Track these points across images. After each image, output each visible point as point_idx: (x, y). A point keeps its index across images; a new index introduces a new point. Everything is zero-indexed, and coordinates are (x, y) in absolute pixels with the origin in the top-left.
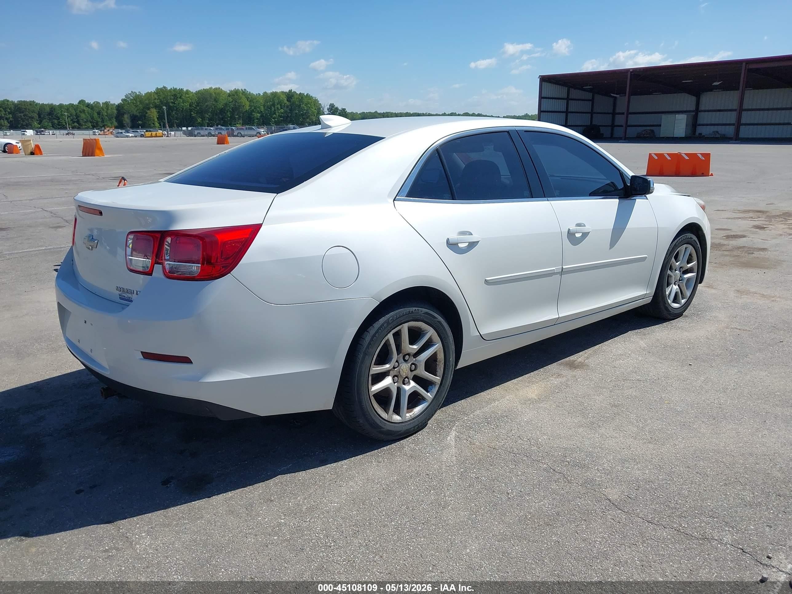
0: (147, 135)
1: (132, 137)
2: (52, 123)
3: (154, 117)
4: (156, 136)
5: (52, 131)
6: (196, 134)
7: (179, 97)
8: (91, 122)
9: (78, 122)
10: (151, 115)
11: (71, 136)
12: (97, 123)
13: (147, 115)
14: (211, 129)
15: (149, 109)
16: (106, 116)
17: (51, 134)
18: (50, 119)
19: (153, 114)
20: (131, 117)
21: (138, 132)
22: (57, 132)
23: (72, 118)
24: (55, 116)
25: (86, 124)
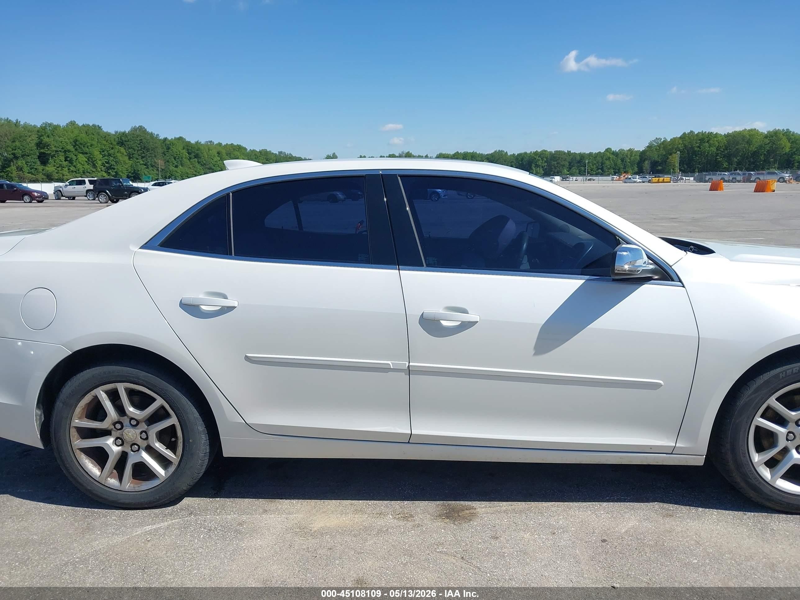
0: (653, 181)
1: (639, 182)
2: (579, 170)
3: (675, 162)
4: (663, 182)
5: (576, 177)
6: (707, 180)
7: (707, 140)
8: (614, 169)
9: (602, 169)
10: (672, 160)
11: (592, 181)
12: (619, 170)
13: (668, 160)
14: (726, 175)
15: (671, 154)
16: (629, 162)
17: (574, 180)
18: (578, 167)
19: (676, 159)
20: (651, 163)
21: (646, 177)
22: (580, 178)
23: (597, 165)
24: (583, 164)
25: (609, 171)
